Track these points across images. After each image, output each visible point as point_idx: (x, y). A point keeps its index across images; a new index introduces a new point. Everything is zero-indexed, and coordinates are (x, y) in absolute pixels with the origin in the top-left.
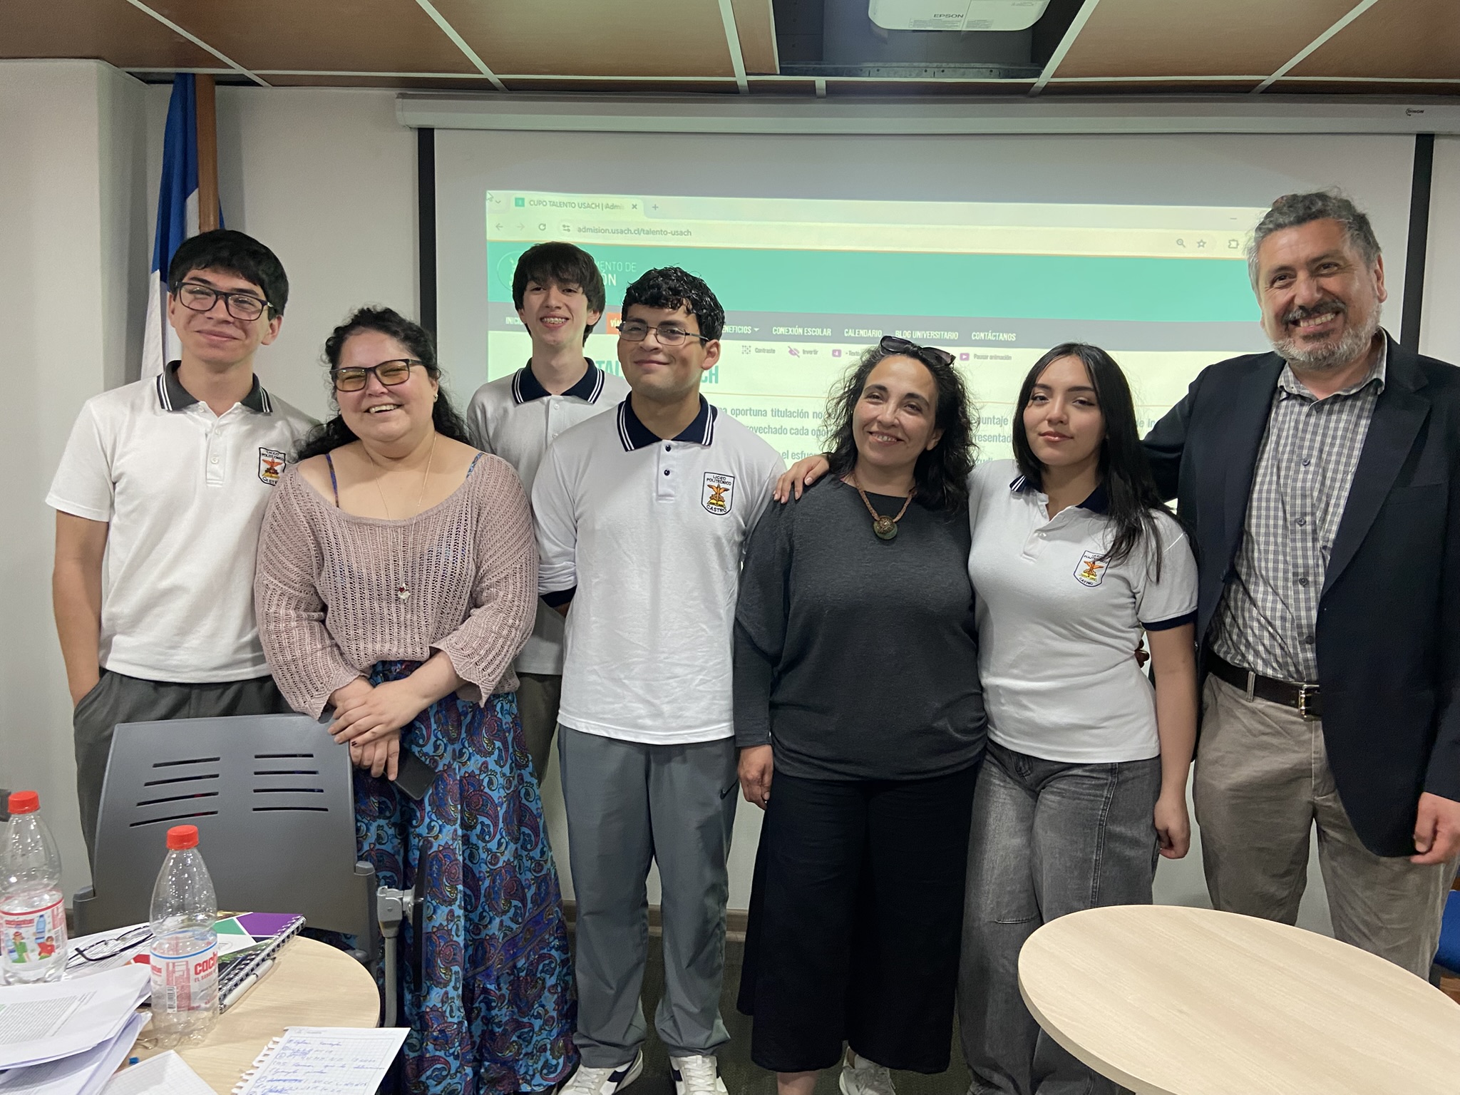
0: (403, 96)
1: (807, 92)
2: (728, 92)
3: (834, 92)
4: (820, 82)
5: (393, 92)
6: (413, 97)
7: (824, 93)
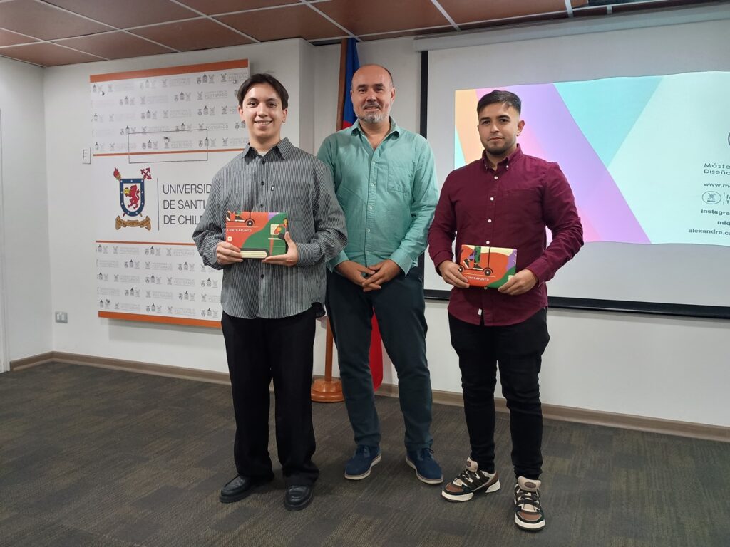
0: (417, 39)
1: (603, 13)
2: (564, 17)
3: (615, 11)
4: (609, 7)
5: (411, 38)
6: (421, 38)
7: (611, 12)
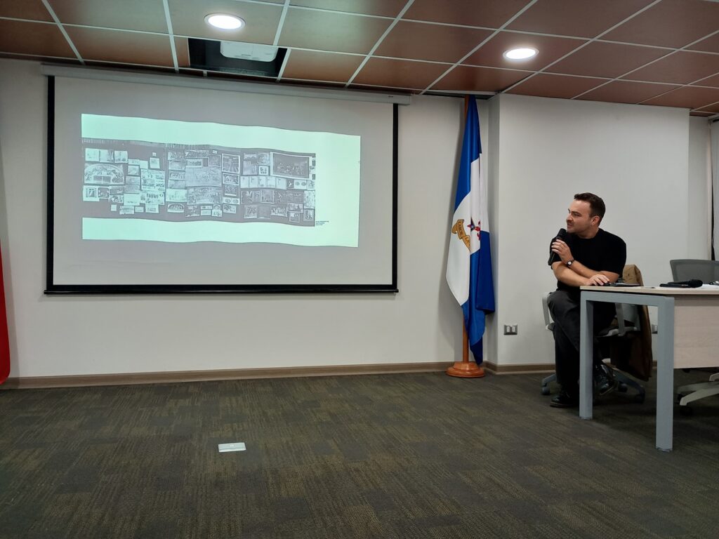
1: (200, 75)
2: (172, 72)
3: (210, 76)
4: (205, 72)
5: (38, 63)
6: (47, 65)
7: (207, 76)
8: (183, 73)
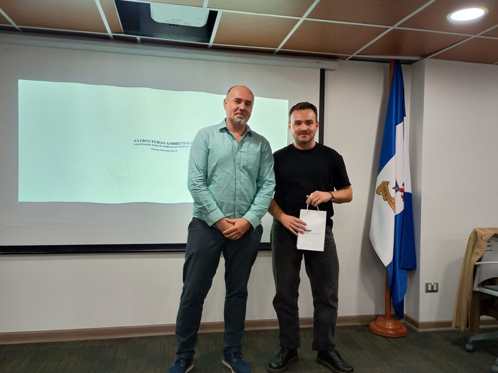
1: (134, 41)
2: (105, 38)
3: (143, 42)
4: (138, 38)
7: (140, 42)
8: (116, 39)
